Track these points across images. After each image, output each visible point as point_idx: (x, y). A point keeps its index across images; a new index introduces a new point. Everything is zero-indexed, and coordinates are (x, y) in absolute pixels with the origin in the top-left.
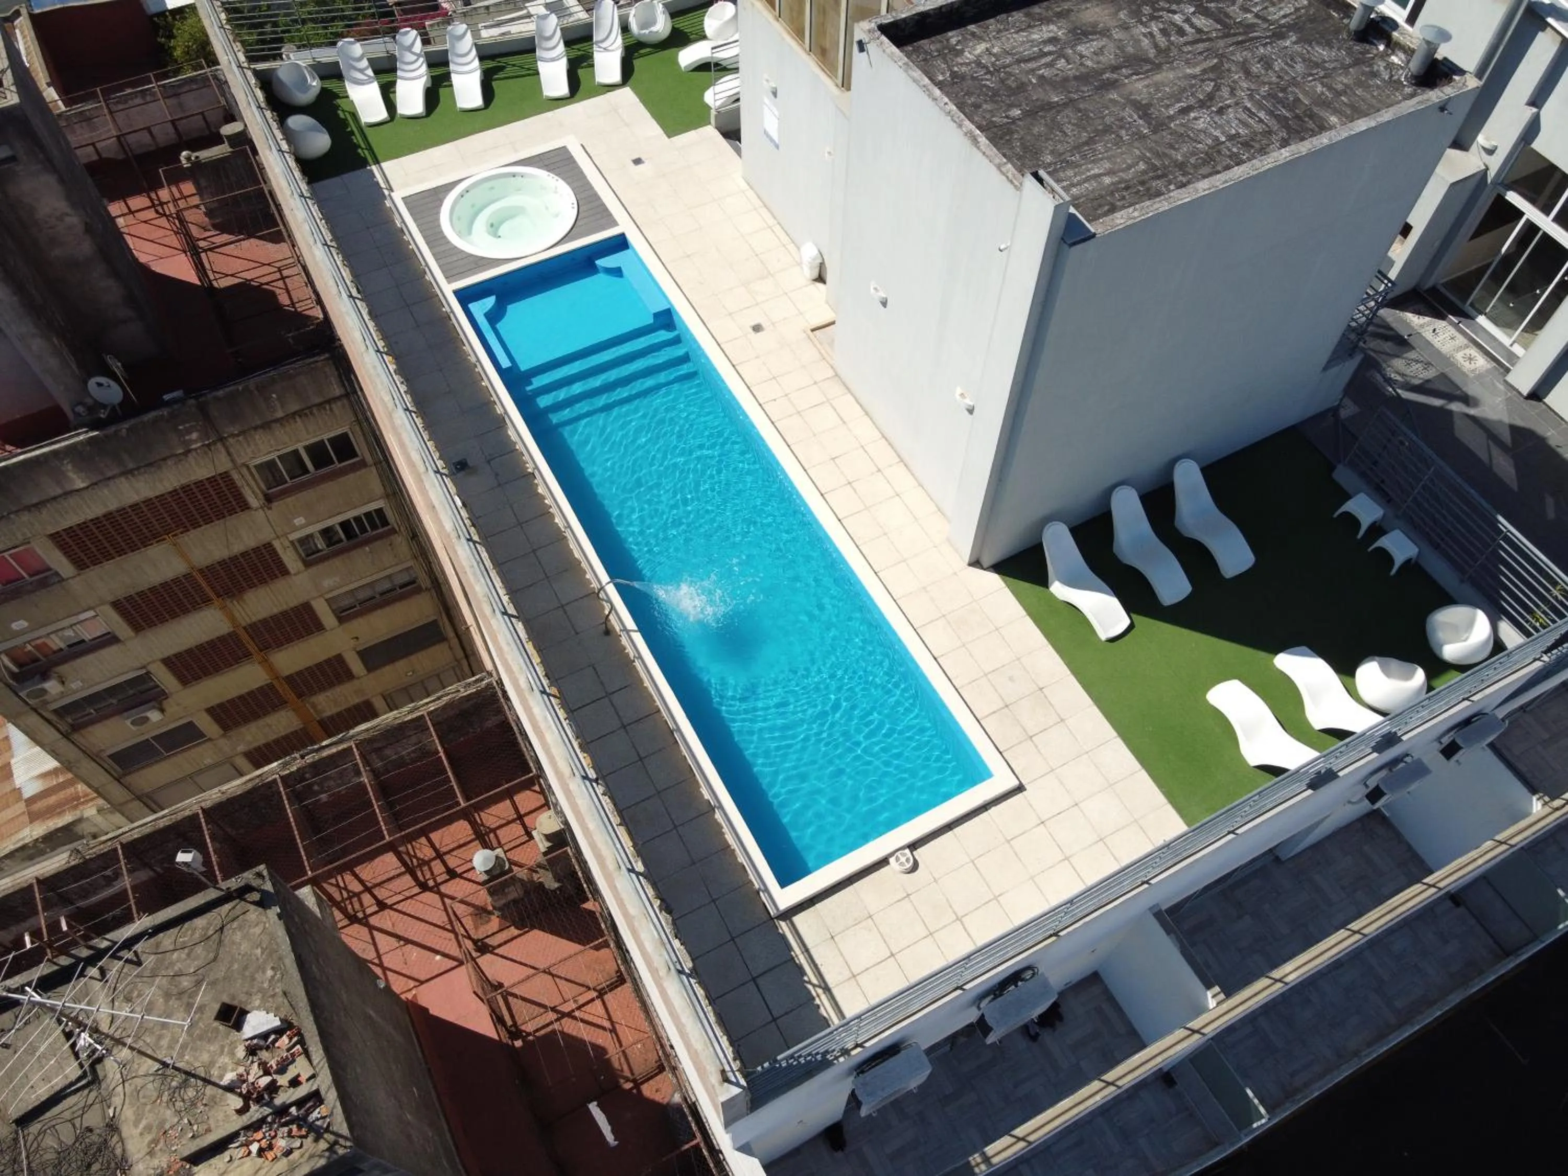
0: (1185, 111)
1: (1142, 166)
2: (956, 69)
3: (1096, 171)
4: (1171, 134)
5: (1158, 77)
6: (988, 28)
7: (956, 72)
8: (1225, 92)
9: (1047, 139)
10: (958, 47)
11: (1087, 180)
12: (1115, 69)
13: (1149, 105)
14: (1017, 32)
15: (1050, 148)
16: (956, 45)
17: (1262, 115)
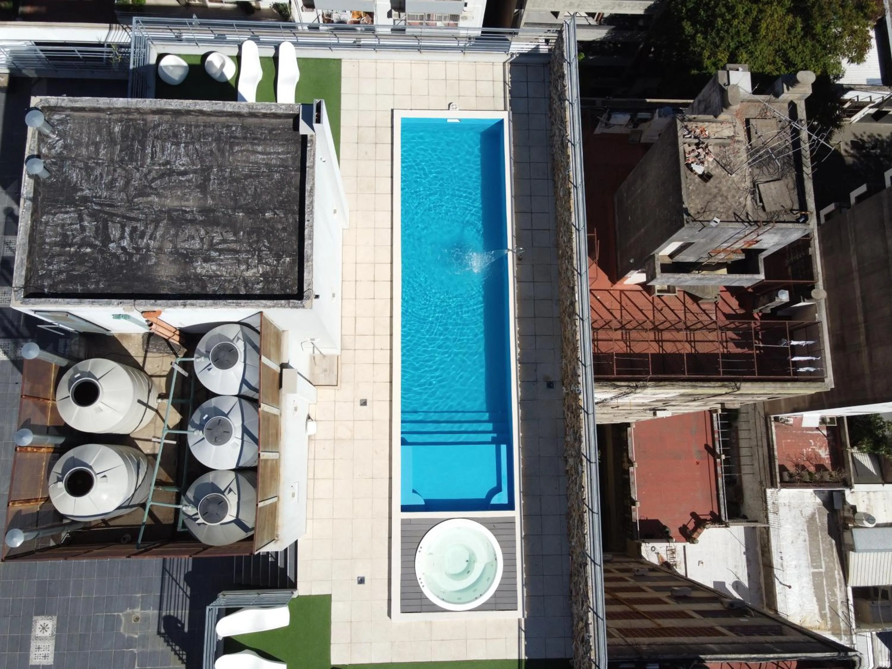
0: (184, 173)
1: (236, 148)
2: (275, 262)
3: (260, 156)
4: (205, 161)
5: (176, 203)
6: (235, 287)
7: (276, 260)
8: (153, 174)
9: (267, 189)
10: (262, 279)
11: (270, 153)
12: (193, 222)
13: (197, 187)
14: (222, 276)
15: (270, 183)
16: (261, 281)
17: (149, 150)
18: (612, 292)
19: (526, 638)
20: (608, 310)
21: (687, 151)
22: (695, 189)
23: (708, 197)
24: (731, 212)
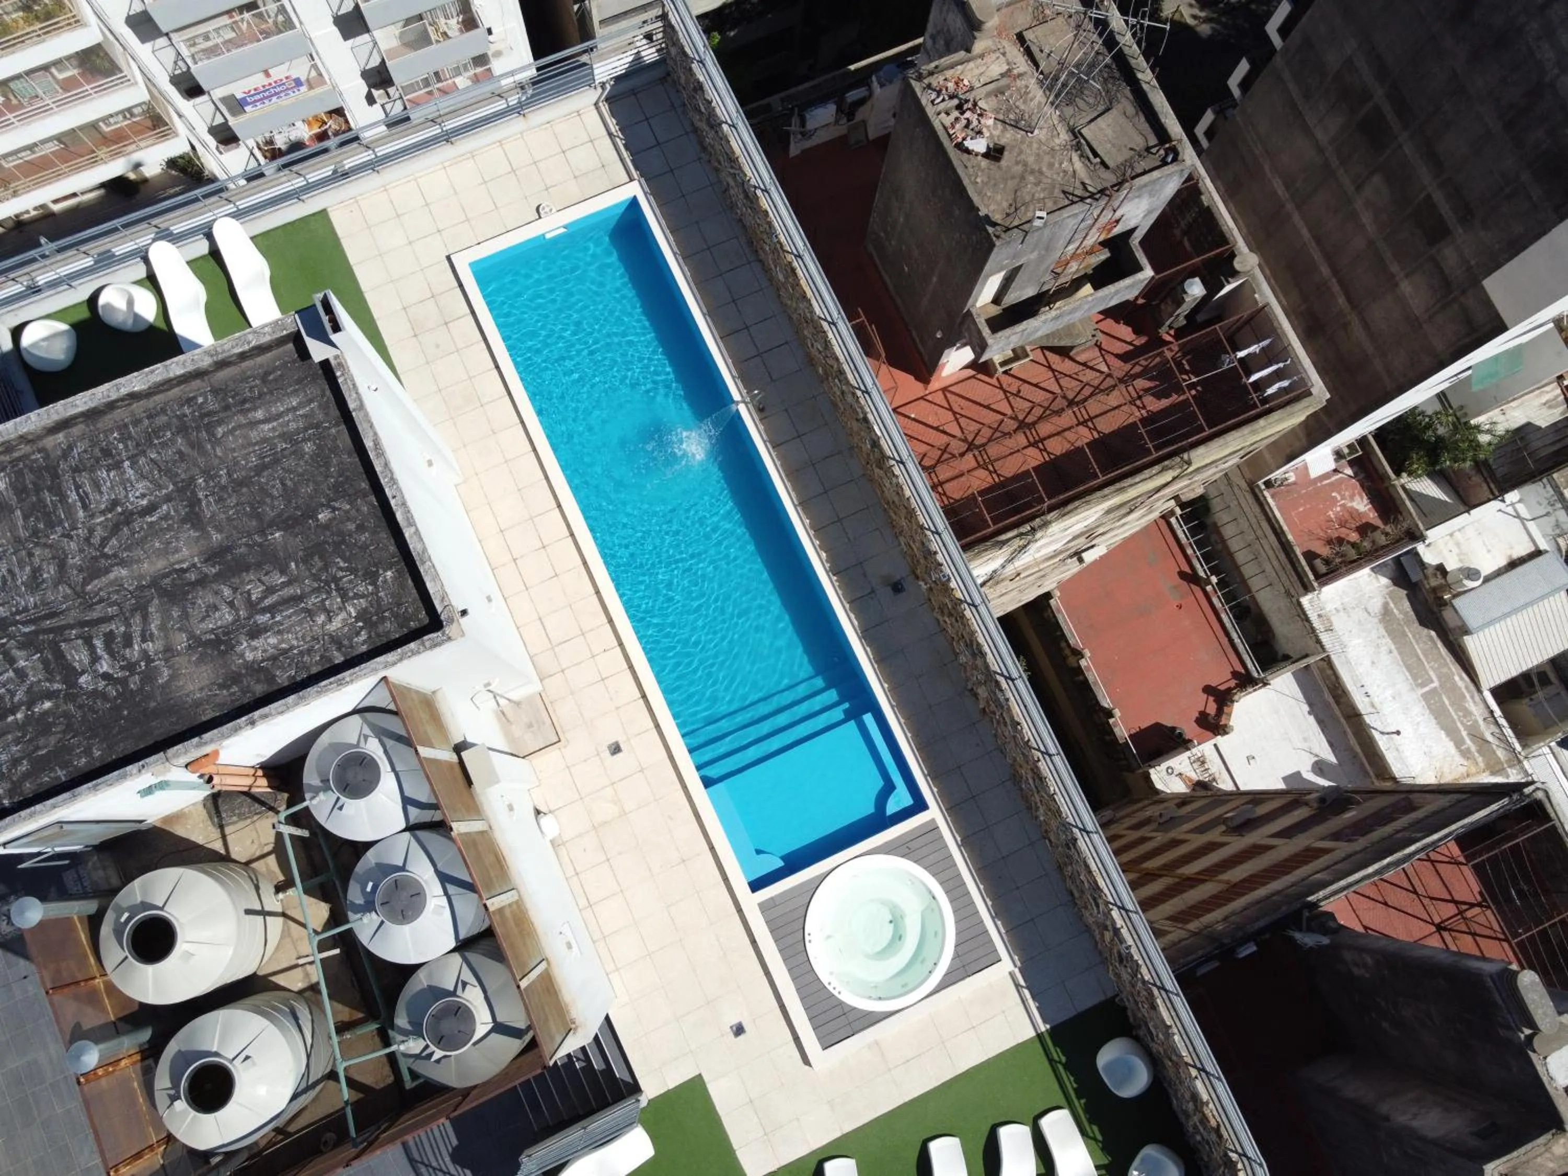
0: (151, 509)
1: (220, 431)
2: (370, 588)
3: (266, 427)
4: (177, 475)
5: (160, 564)
6: (322, 657)
7: (370, 584)
8: (99, 533)
9: (302, 475)
10: (360, 624)
11: (280, 415)
12: (203, 581)
13: (184, 521)
14: (292, 648)
15: (302, 463)
16: (362, 628)
17: (73, 496)
18: (929, 398)
19: (1034, 997)
20: (936, 429)
21: (948, 124)
22: (986, 180)
23: (1011, 184)
24: (1057, 193)
